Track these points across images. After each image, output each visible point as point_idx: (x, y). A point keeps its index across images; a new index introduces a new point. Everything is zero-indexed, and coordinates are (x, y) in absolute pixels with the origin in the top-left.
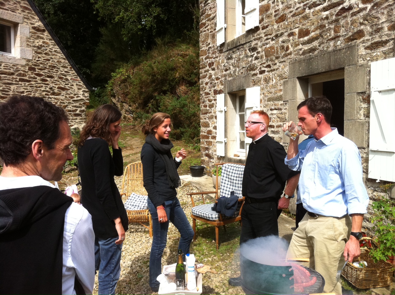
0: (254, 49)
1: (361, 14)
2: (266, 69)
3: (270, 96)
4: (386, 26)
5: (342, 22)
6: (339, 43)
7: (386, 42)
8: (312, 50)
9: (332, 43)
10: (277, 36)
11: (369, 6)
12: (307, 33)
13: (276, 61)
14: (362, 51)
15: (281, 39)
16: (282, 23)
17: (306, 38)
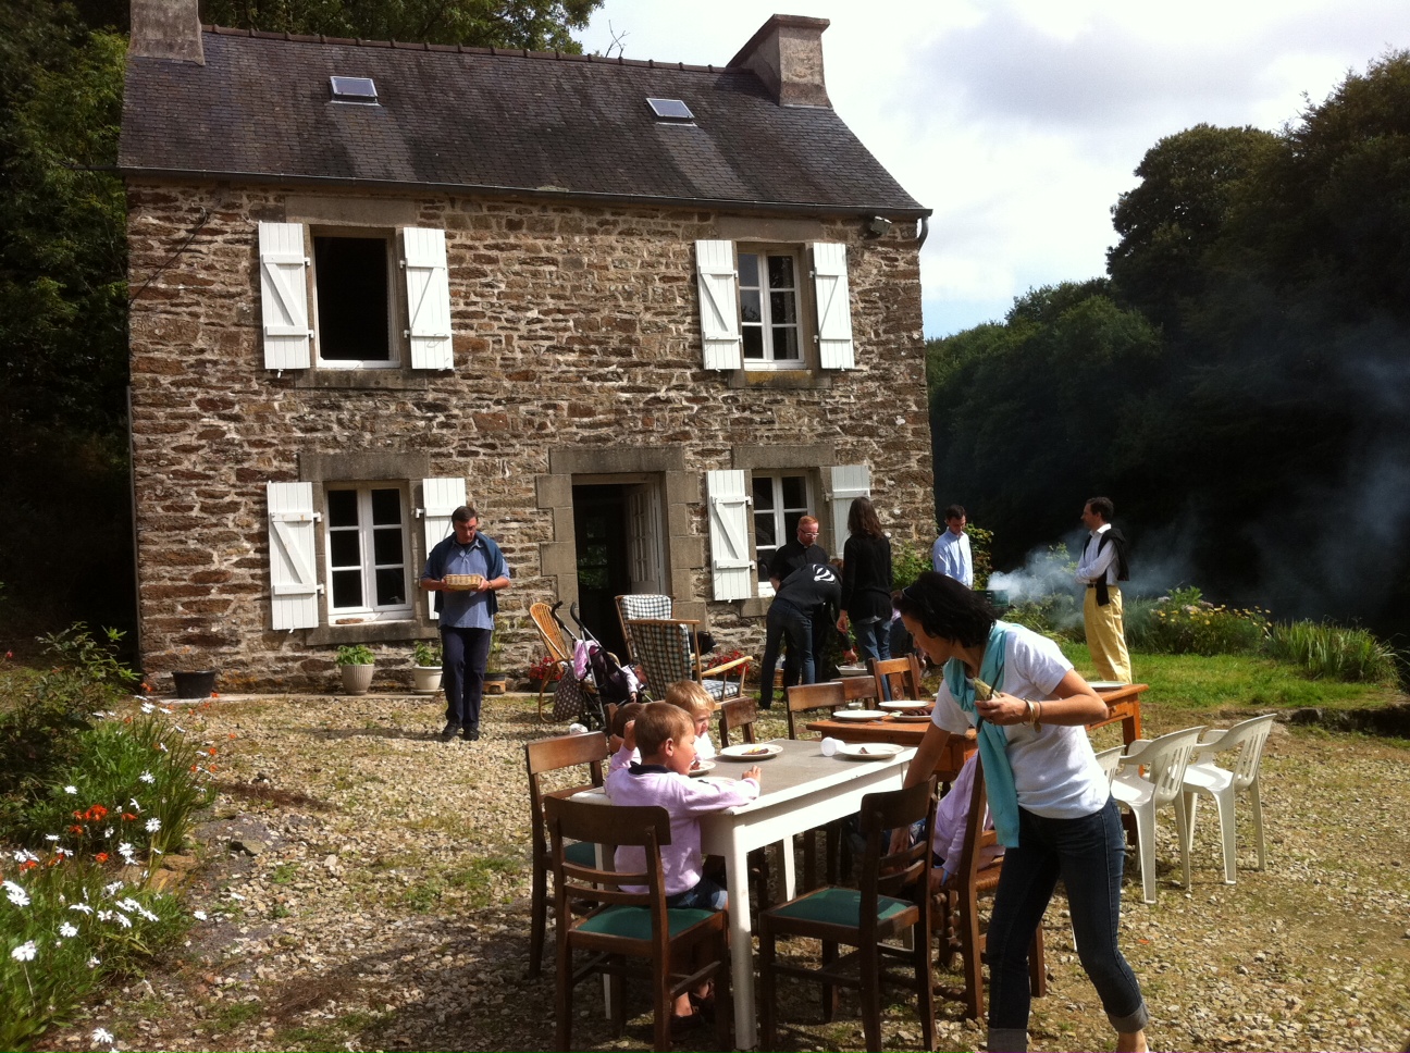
0: (435, 407)
1: (685, 413)
2: (481, 450)
3: (497, 497)
4: (721, 435)
5: (656, 415)
6: (652, 439)
7: (722, 451)
8: (599, 439)
9: (639, 437)
10: (510, 400)
11: (696, 408)
12: (589, 412)
13: (514, 441)
14: (689, 455)
15: (522, 408)
16: (526, 384)
17: (586, 420)
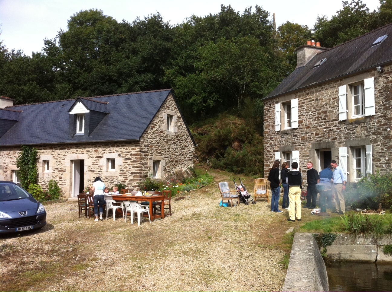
0: (296, 136)
1: (336, 132)
2: (302, 144)
3: (303, 155)
4: (343, 137)
5: (330, 134)
6: (329, 140)
7: (343, 142)
8: (320, 141)
9: (327, 140)
10: (306, 133)
11: (338, 131)
12: (318, 134)
13: (306, 142)
14: (336, 144)
15: (308, 135)
16: (308, 129)
17: (318, 136)
